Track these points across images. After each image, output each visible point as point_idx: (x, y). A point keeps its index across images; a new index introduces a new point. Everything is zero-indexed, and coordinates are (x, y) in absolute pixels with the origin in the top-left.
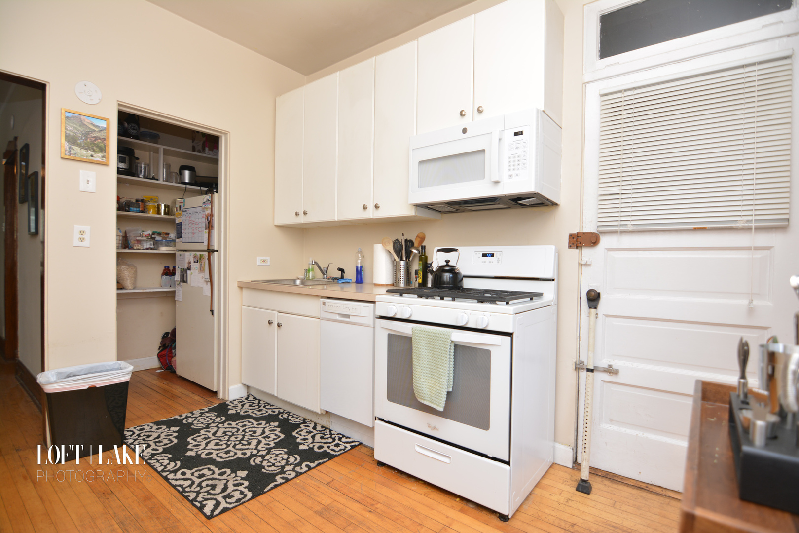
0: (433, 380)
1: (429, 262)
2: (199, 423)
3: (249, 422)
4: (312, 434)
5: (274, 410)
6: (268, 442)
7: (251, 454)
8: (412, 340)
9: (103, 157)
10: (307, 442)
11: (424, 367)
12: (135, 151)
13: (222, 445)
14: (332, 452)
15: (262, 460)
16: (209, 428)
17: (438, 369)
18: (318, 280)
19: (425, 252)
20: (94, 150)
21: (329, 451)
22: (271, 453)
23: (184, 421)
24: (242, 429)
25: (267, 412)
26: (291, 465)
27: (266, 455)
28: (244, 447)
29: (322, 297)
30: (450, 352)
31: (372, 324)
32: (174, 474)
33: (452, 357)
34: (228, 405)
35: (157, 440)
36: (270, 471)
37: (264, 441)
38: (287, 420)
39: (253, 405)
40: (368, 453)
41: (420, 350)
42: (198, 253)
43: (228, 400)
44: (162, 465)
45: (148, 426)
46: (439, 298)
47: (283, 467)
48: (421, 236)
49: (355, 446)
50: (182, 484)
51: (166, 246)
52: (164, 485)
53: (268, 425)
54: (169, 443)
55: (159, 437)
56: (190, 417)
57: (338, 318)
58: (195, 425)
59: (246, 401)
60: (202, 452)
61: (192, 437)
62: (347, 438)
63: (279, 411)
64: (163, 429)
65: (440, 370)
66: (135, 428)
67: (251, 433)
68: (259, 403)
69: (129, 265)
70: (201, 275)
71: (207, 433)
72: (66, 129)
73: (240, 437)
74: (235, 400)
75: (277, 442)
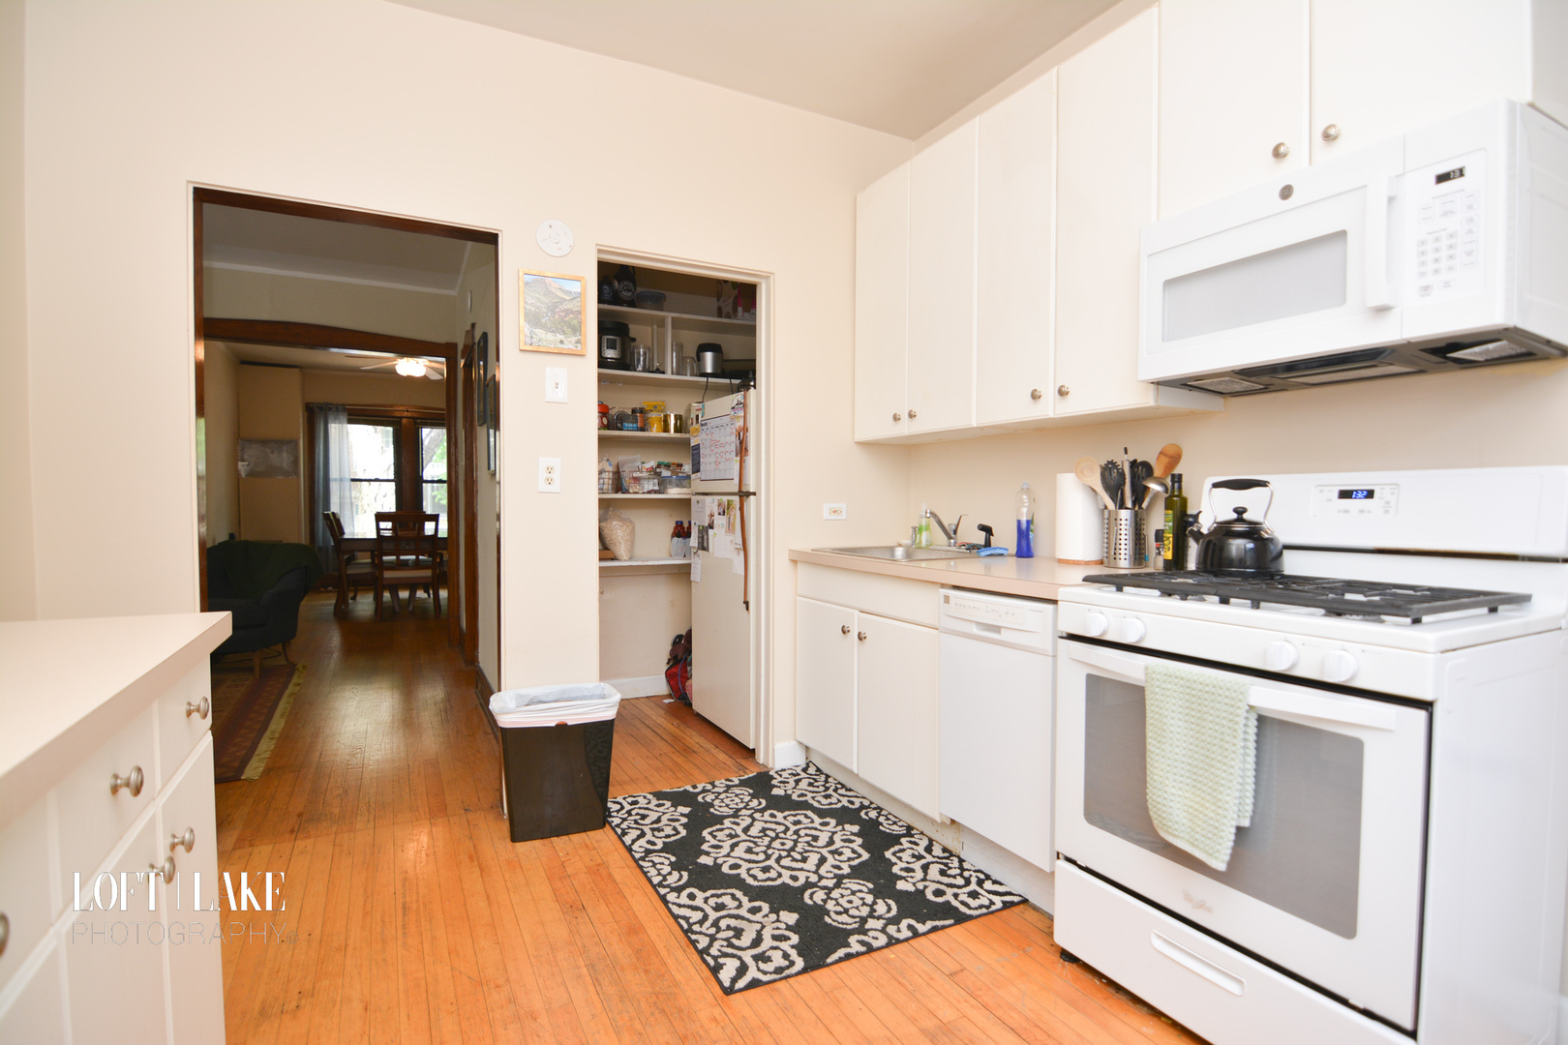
0: (1198, 792)
1: (1191, 511)
2: (722, 804)
3: (806, 816)
4: (923, 861)
5: (852, 799)
6: (838, 863)
7: (807, 881)
8: (1144, 695)
9: (578, 342)
10: (912, 877)
11: (1176, 761)
12: (630, 326)
13: (757, 854)
14: (963, 909)
15: (825, 897)
16: (737, 817)
17: (1212, 770)
18: (938, 548)
19: (1180, 488)
20: (564, 333)
21: (955, 903)
22: (842, 886)
23: (700, 798)
24: (793, 828)
25: (839, 801)
26: (879, 918)
27: (833, 889)
28: (795, 865)
29: (943, 586)
30: (1245, 732)
31: (1049, 648)
32: (676, 895)
33: (1252, 745)
34: (772, 778)
35: (655, 826)
36: (839, 923)
37: (831, 860)
38: (876, 823)
39: (816, 784)
40: (1040, 925)
41: (1165, 720)
42: (725, 499)
43: (772, 769)
44: (659, 874)
45: (645, 797)
46: (1217, 599)
47: (863, 920)
48: (1171, 451)
49: (1012, 904)
50: (688, 915)
51: (677, 486)
52: (661, 911)
53: (840, 828)
54: (674, 835)
55: (658, 820)
56: (709, 791)
57: (975, 630)
58: (716, 807)
59: (803, 775)
60: (724, 862)
61: (710, 830)
62: (995, 882)
63: (861, 803)
64: (665, 807)
65: (1218, 772)
66: (624, 799)
67: (810, 839)
68: (826, 781)
69: (623, 520)
70: (730, 537)
71: (734, 827)
72: (525, 302)
73: (789, 844)
74: (785, 770)
75: (854, 866)
